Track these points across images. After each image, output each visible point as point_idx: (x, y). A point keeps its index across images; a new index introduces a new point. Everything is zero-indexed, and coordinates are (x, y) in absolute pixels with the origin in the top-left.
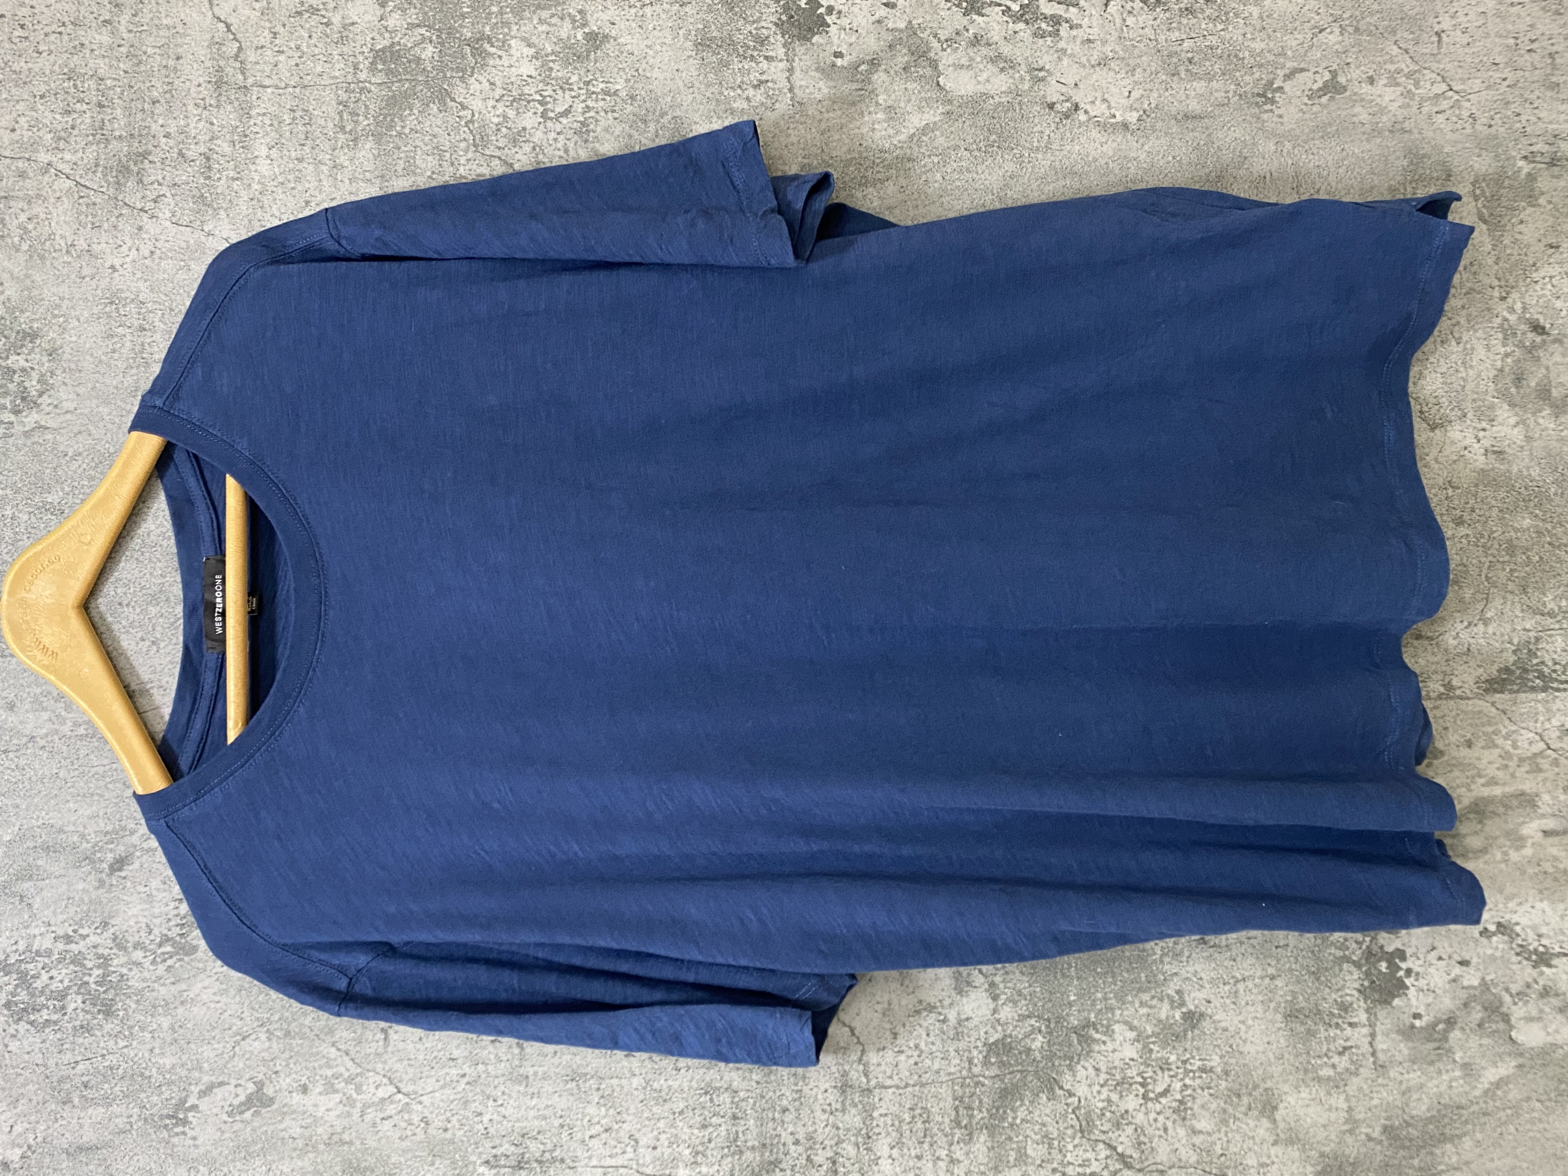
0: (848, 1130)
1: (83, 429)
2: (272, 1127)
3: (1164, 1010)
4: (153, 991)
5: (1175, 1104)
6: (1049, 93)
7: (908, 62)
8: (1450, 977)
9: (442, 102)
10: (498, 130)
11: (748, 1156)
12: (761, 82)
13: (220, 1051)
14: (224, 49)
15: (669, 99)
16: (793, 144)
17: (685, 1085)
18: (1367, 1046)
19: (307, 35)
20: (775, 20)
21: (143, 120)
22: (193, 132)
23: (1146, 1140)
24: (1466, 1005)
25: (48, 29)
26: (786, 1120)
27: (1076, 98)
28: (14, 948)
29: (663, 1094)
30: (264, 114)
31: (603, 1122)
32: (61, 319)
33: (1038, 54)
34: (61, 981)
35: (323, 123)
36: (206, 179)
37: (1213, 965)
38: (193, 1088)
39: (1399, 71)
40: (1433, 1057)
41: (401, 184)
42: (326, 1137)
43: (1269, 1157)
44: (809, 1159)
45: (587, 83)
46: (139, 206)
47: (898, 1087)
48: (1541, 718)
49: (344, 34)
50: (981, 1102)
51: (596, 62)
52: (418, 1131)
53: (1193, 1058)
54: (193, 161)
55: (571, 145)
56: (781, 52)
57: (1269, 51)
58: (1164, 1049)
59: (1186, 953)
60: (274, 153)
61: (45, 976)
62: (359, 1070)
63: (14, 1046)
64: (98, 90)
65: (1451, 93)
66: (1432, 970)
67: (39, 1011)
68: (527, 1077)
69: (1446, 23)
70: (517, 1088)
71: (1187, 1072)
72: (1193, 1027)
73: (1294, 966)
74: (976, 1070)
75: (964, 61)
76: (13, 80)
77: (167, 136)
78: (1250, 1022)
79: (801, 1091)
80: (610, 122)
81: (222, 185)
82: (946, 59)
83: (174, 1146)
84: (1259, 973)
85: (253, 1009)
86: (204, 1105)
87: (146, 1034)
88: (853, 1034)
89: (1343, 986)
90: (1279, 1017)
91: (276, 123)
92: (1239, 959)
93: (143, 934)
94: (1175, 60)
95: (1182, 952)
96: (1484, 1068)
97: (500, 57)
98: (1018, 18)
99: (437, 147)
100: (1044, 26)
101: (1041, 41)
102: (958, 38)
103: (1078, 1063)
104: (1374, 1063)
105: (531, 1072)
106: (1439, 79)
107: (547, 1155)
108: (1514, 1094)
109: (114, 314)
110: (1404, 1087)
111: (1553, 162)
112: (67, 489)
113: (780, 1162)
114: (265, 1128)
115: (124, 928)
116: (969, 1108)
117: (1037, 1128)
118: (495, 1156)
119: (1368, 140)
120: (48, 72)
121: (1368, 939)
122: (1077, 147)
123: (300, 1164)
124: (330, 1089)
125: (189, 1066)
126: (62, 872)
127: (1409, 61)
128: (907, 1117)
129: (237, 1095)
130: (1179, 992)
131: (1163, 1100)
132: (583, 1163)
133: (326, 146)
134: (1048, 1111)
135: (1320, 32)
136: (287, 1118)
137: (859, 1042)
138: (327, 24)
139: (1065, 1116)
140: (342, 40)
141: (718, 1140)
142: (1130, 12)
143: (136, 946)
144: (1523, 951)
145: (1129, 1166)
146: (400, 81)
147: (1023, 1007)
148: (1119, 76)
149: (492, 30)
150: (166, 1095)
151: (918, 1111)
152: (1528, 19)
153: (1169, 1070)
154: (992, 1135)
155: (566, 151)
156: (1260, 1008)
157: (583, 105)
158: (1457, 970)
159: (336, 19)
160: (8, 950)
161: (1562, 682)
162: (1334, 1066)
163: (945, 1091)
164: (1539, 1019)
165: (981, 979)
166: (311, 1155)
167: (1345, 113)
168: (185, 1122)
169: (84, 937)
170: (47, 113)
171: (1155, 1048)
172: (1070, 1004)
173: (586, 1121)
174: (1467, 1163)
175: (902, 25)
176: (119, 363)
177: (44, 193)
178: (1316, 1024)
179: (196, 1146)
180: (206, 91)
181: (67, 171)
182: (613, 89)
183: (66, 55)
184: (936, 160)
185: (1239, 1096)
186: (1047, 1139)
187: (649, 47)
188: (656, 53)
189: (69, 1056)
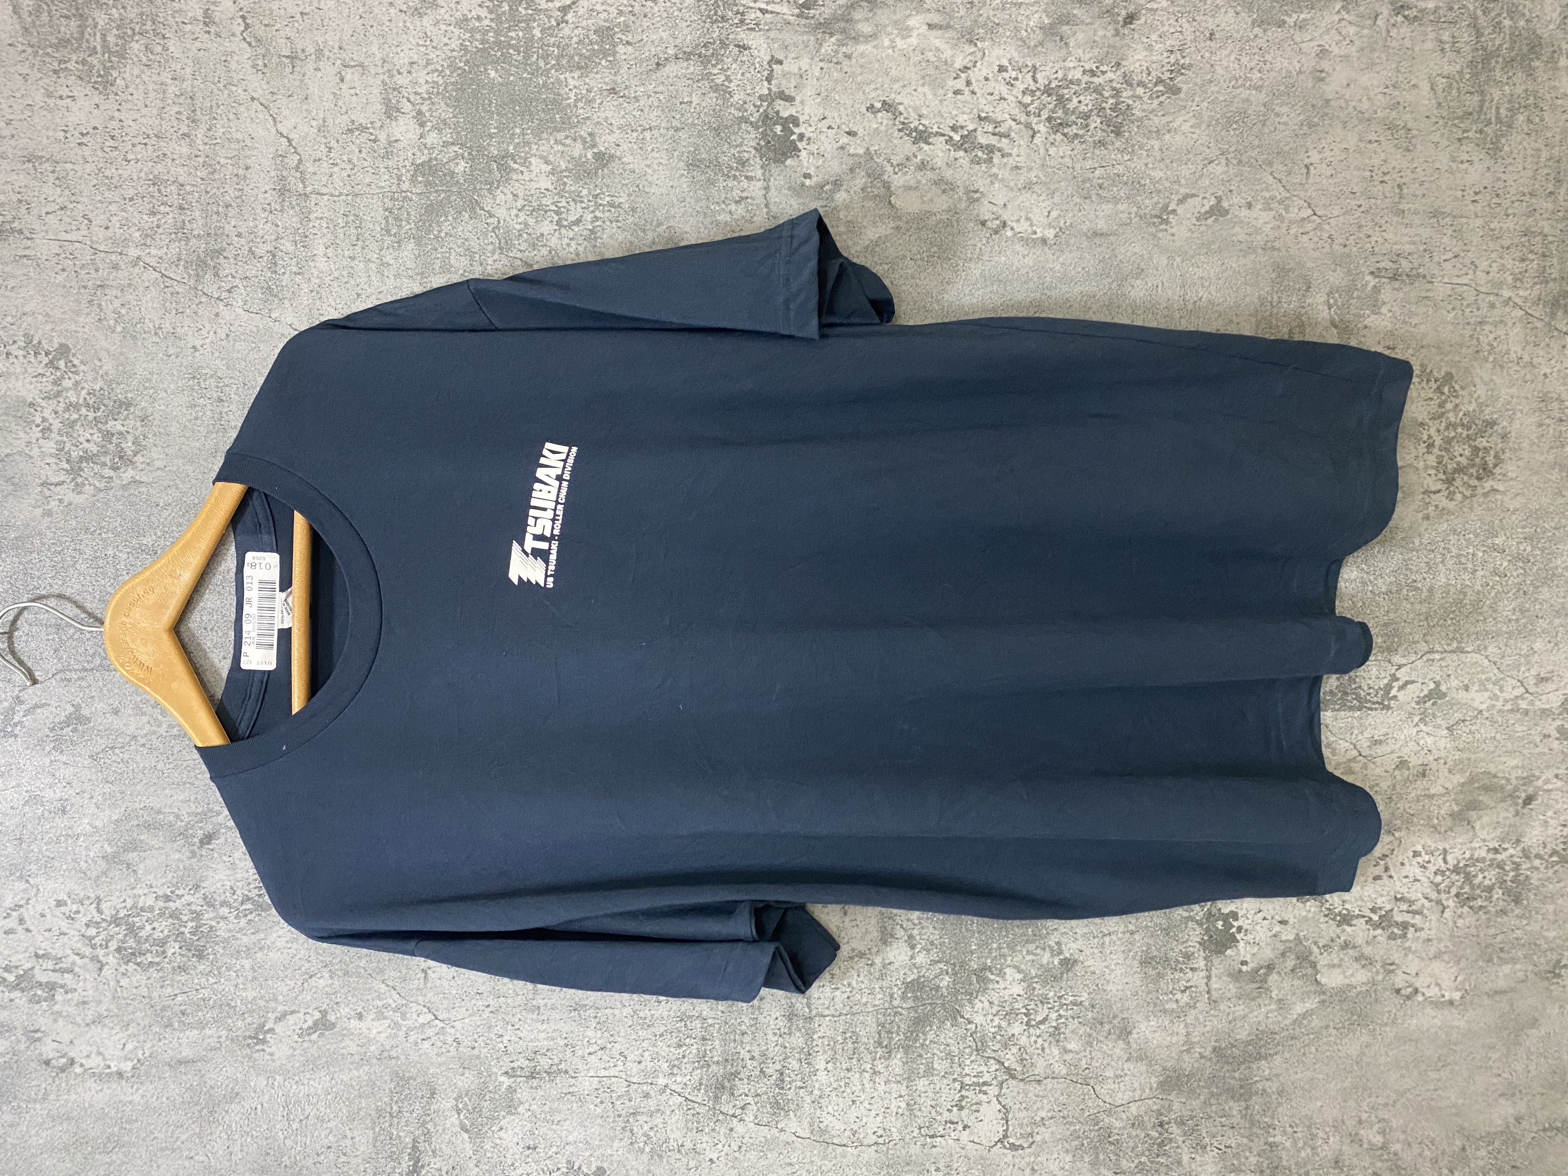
0: (793, 1048)
1: (171, 483)
2: (335, 1046)
3: (1046, 958)
4: (237, 939)
5: (1051, 1030)
6: (982, 212)
7: (865, 183)
8: (1269, 934)
9: (473, 210)
10: (520, 235)
11: (714, 1068)
12: (742, 198)
13: (291, 987)
14: (286, 160)
15: (664, 211)
17: (665, 1014)
18: (1204, 986)
19: (357, 150)
20: (754, 144)
21: (218, 221)
22: (260, 234)
23: (1027, 1057)
24: (1283, 954)
25: (135, 141)
26: (744, 1041)
27: (1005, 217)
28: (123, 905)
30: (321, 218)
31: (599, 1042)
32: (151, 391)
33: (974, 178)
34: (162, 932)
35: (371, 226)
36: (272, 273)
38: (270, 1015)
39: (1273, 198)
40: (1255, 994)
41: (438, 281)
42: (377, 1053)
43: (1123, 1070)
44: (762, 1071)
45: (596, 196)
46: (216, 295)
47: (833, 1016)
48: (1356, 732)
49: (389, 150)
50: (899, 1027)
51: (603, 178)
52: (452, 1049)
53: (1067, 994)
54: (261, 257)
55: (581, 249)
56: (759, 173)
57: (1166, 179)
58: (1044, 987)
60: (330, 252)
61: (148, 928)
62: (404, 1002)
63: (124, 982)
64: (179, 194)
65: (1315, 217)
66: (1258, 927)
67: (144, 955)
68: (539, 1008)
69: (1315, 157)
70: (530, 1016)
71: (1062, 1005)
72: (1069, 970)
74: (896, 1003)
75: (912, 183)
77: (239, 235)
79: (756, 1019)
80: (614, 230)
81: (287, 278)
82: (898, 181)
83: (255, 1060)
85: (318, 953)
86: (279, 1028)
87: (231, 973)
89: (1187, 940)
90: (1136, 963)
91: (331, 226)
93: (228, 894)
94: (1088, 185)
96: (1294, 1003)
97: (522, 173)
98: (958, 147)
99: (469, 250)
100: (980, 154)
101: (977, 167)
102: (908, 164)
103: (976, 998)
104: (1209, 999)
105: (542, 1002)
106: (1306, 205)
107: (555, 1068)
108: (1316, 1023)
109: (196, 387)
110: (1231, 1017)
111: (1394, 278)
112: (159, 534)
113: (739, 1073)
114: (328, 1047)
115: (212, 890)
116: (889, 1032)
117: (942, 1047)
118: (513, 1068)
119: (1244, 256)
120: (135, 178)
121: (1209, 906)
122: (1003, 259)
123: (356, 1074)
124: (380, 1016)
125: (267, 998)
126: (161, 845)
127: (1282, 189)
128: (840, 1039)
129: (306, 1021)
130: (1058, 943)
131: (1042, 1027)
132: (583, 1074)
133: (374, 246)
134: (951, 1035)
135: (1210, 163)
136: (346, 1038)
138: (375, 141)
139: (964, 1038)
140: (387, 155)
141: (690, 1056)
142: (1053, 143)
143: (223, 904)
144: (1330, 913)
145: (1013, 1077)
146: (437, 191)
147: (934, 955)
148: (1041, 198)
150: (249, 1020)
151: (848, 1035)
152: (1382, 155)
153: (1048, 1003)
154: (906, 1053)
155: (577, 254)
156: (1121, 956)
157: (592, 215)
158: (1277, 928)
159: (382, 137)
160: (118, 907)
161: (1374, 703)
163: (871, 1020)
164: (1340, 966)
165: (902, 932)
166: (366, 1068)
167: (1226, 233)
168: (264, 1041)
169: (180, 897)
170: (135, 214)
171: (1038, 986)
172: (972, 952)
173: (585, 1041)
174: (1277, 1075)
175: (861, 151)
176: (201, 429)
177: (135, 283)
178: (1164, 969)
179: (273, 1061)
180: (271, 197)
181: (154, 264)
182: (617, 201)
183: (151, 164)
184: (886, 267)
185: (1102, 1024)
186: (950, 1055)
187: (648, 166)
188: (654, 171)
189: (169, 990)
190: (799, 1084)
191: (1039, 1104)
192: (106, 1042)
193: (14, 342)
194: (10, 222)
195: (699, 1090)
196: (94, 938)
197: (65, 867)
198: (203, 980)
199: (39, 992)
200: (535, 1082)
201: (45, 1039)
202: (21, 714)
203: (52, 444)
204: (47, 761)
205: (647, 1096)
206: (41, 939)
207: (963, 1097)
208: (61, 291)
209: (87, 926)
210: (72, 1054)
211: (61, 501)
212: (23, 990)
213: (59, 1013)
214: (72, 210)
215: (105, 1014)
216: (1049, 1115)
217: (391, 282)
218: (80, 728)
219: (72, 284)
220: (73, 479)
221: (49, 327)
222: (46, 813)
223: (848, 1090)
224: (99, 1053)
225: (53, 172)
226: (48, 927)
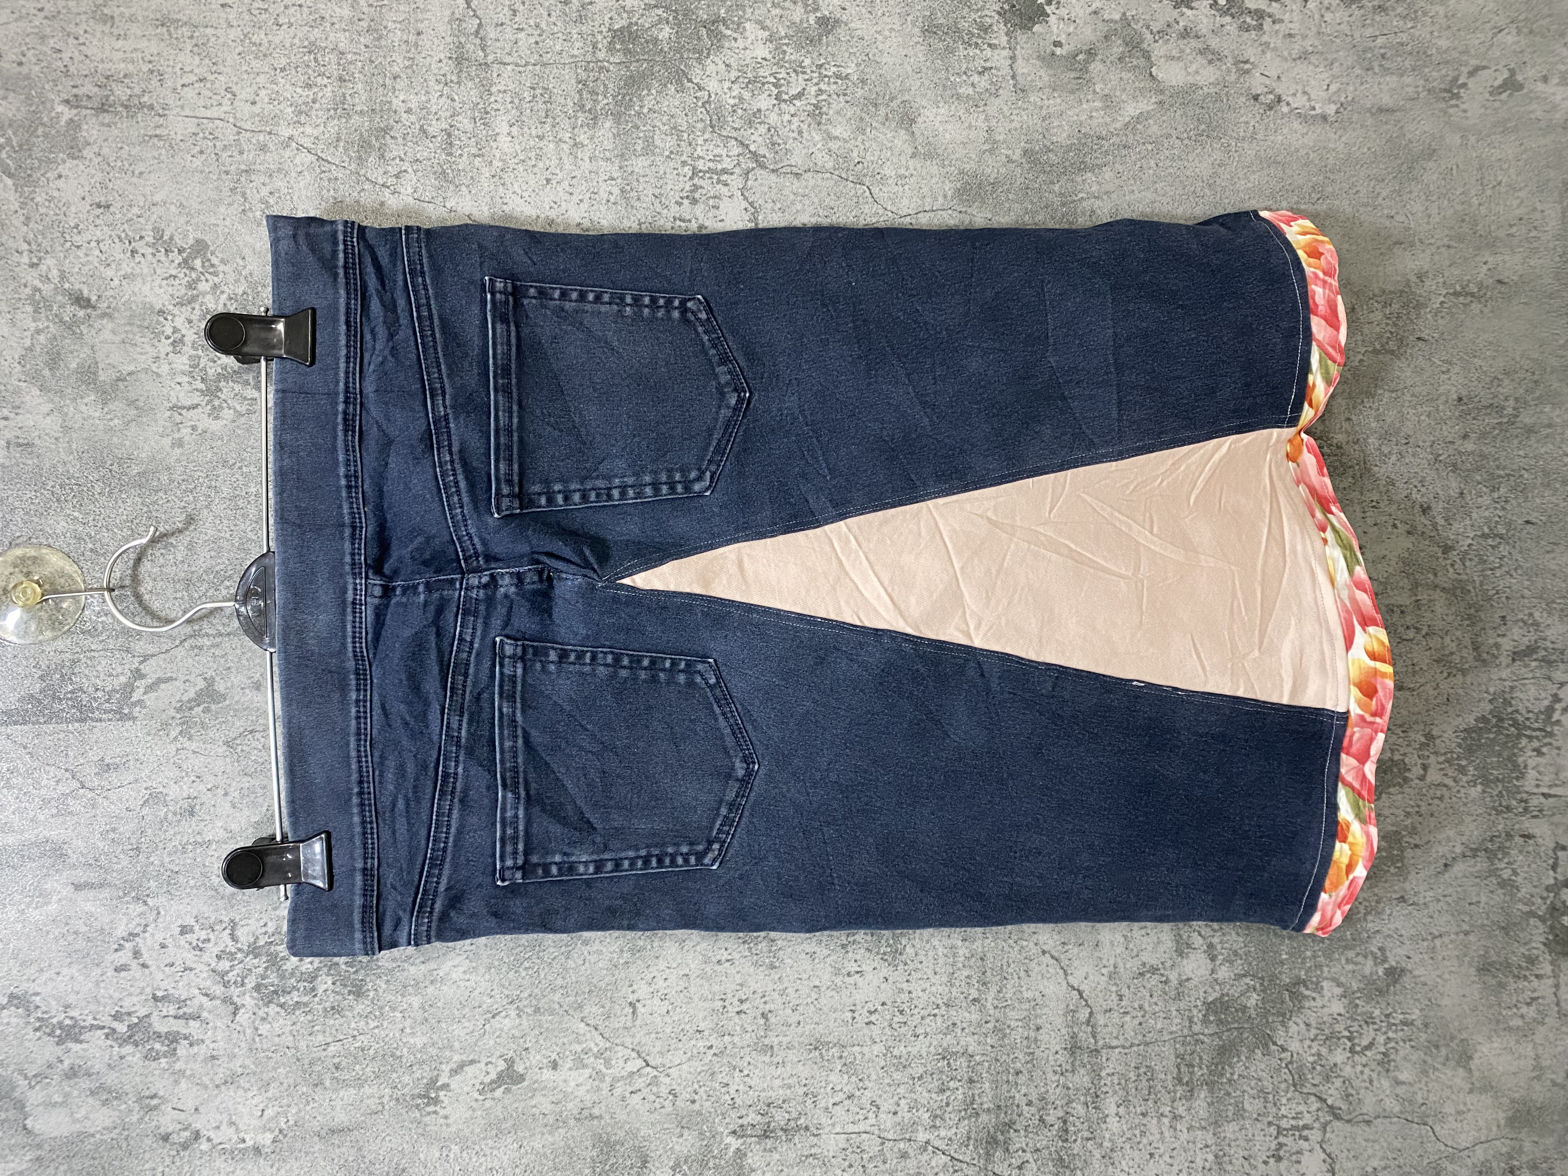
0: (1078, 1090)
2: (524, 1104)
3: (1368, 966)
4: (403, 970)
5: (1380, 1057)
6: (1254, 84)
7: (1123, 53)
9: (679, 82)
10: (734, 111)
11: (984, 1118)
12: (985, 69)
13: (471, 1029)
14: (464, 25)
15: (898, 84)
16: (1016, 129)
18: (1552, 996)
19: (546, 13)
20: (998, 9)
21: (384, 95)
22: (434, 109)
23: (1354, 1092)
26: (1019, 1082)
27: (1279, 91)
28: (264, 930)
29: (903, 1060)
30: (505, 91)
31: (845, 1090)
33: (1243, 47)
34: (311, 963)
35: (563, 101)
36: (447, 155)
37: (1412, 922)
38: (444, 1067)
42: (575, 1112)
43: (1465, 1104)
44: (1041, 1120)
45: (820, 67)
46: (381, 181)
47: (1124, 1047)
49: (583, 13)
50: (1201, 1058)
51: (828, 45)
52: (666, 1103)
53: (1395, 1012)
54: (434, 137)
55: (804, 127)
56: (1004, 39)
57: (1455, 49)
58: (1368, 1003)
59: (1388, 912)
60: (515, 130)
62: (608, 1045)
63: (264, 1029)
64: (339, 64)
67: (289, 993)
68: (772, 1047)
70: (762, 1058)
71: (1390, 1025)
72: (1396, 982)
73: (1485, 922)
74: (1196, 1028)
75: (1174, 53)
76: (252, 52)
77: (409, 111)
78: (1446, 976)
79: (1033, 1053)
80: (841, 105)
81: (464, 161)
82: (1159, 50)
83: (426, 1125)
84: (1455, 929)
85: (503, 986)
86: (455, 1083)
87: (396, 1014)
88: (1082, 997)
89: (1531, 940)
90: (1473, 971)
91: (516, 101)
92: (1436, 916)
94: (1370, 55)
95: (1384, 910)
97: (735, 39)
98: (1224, 12)
99: (675, 128)
100: (1248, 20)
101: (1246, 34)
102: (1169, 30)
103: (1290, 1019)
104: (1559, 1012)
105: (776, 1041)
107: (792, 1123)
113: (1014, 1123)
114: (515, 1105)
116: (1190, 1065)
117: (1253, 1083)
118: (742, 1126)
119: (1544, 136)
120: (288, 45)
121: (1552, 895)
122: (1280, 138)
123: (550, 1139)
124: (580, 1064)
125: (440, 1045)
128: (1132, 1075)
129: (488, 1073)
130: (1380, 949)
131: (1368, 1053)
132: (827, 1130)
133: (566, 124)
134: (1263, 1066)
135: (1500, 32)
136: (537, 1093)
137: (1087, 1005)
139: (1278, 1070)
140: (581, 19)
141: (956, 1103)
142: (1328, 9)
145: (1337, 1117)
146: (638, 61)
147: (1239, 966)
148: (1319, 70)
149: (726, 13)
150: (417, 1075)
151: (1142, 1070)
153: (1374, 1023)
154: (1211, 1091)
155: (800, 133)
156: (1456, 963)
157: (816, 88)
160: (257, 933)
162: (1522, 1016)
163: (1168, 1051)
165: (1201, 940)
166: (562, 1131)
167: (1522, 109)
168: (436, 1101)
170: (287, 86)
171: (1361, 1003)
172: (1282, 963)
173: (829, 1089)
175: (1117, 17)
177: (286, 168)
178: (1507, 977)
179: (448, 1125)
180: (447, 67)
181: (310, 145)
182: (844, 73)
183: (307, 28)
184: (1150, 147)
185: (1437, 1047)
186: (1262, 1093)
187: (879, 32)
188: (886, 38)
189: (320, 1037)
190: (1086, 1134)
191: (1370, 1151)
192: (240, 1107)
193: (141, 238)
194: (139, 96)
195: (967, 1146)
196: (227, 973)
197: (192, 883)
198: (362, 1023)
199: (157, 1046)
200: (769, 1143)
201: (163, 1107)
202: (142, 690)
203: (185, 359)
204: (173, 748)
205: (904, 1155)
206: (161, 976)
207: (1281, 1145)
208: (197, 177)
209: (219, 957)
210: (197, 1126)
211: (194, 428)
212: (137, 1046)
213: (182, 1072)
214: (213, 83)
215: (240, 1071)
216: (1383, 1164)
217: (586, 165)
218: (213, 707)
219: (211, 169)
220: (209, 402)
221: (183, 220)
222: (170, 815)
223: (1145, 1141)
224: (232, 1123)
225: (192, 37)
226: (169, 961)
